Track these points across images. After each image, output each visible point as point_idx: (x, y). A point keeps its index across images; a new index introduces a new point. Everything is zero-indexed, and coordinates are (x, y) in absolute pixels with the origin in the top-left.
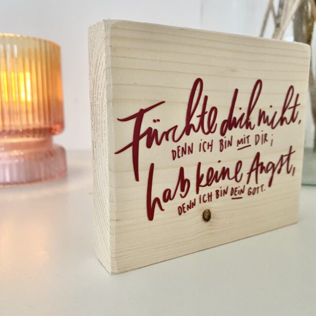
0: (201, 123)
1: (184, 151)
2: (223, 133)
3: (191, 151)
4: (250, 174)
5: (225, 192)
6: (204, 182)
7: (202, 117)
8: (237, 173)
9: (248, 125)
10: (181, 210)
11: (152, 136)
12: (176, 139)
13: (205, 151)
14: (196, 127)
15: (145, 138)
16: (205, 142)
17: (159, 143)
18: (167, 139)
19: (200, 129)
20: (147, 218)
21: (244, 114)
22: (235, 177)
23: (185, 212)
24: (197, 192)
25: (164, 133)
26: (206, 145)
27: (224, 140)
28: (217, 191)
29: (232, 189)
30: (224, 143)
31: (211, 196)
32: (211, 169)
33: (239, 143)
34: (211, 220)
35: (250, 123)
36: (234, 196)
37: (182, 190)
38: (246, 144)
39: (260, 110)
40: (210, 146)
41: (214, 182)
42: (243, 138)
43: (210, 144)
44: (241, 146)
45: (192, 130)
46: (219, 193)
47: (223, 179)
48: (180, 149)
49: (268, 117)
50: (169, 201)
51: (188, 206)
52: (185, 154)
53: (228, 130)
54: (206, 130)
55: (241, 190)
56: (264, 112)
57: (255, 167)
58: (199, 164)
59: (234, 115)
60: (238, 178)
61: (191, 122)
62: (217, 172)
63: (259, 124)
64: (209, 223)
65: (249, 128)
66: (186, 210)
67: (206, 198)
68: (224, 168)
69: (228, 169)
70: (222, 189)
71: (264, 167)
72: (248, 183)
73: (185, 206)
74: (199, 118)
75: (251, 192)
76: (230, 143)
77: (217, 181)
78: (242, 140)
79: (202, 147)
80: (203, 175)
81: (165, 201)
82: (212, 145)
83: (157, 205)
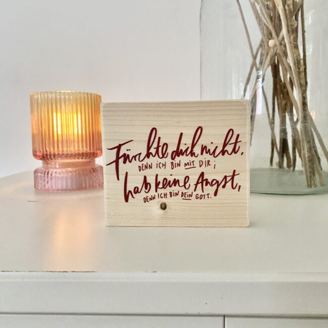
0: (157, 152)
1: (146, 167)
2: (173, 158)
3: (151, 167)
4: (196, 185)
5: (177, 194)
6: (161, 186)
7: (157, 148)
8: (185, 183)
9: (192, 154)
10: (146, 200)
11: (126, 158)
12: (141, 160)
13: (160, 168)
14: (154, 154)
15: (122, 159)
16: (160, 163)
17: (130, 162)
18: (135, 160)
19: (157, 155)
20: (124, 200)
21: (188, 148)
22: (184, 186)
23: (148, 201)
24: (156, 191)
25: (133, 156)
26: (161, 165)
27: (174, 162)
28: (171, 193)
29: (182, 193)
30: (174, 164)
31: (166, 195)
32: (165, 179)
33: (186, 165)
34: (167, 209)
35: (194, 153)
36: (183, 197)
37: (146, 188)
38: (192, 166)
39: (202, 145)
40: (164, 165)
41: (168, 187)
42: (189, 162)
43: (164, 164)
44: (187, 167)
45: (151, 156)
46: (172, 194)
47: (175, 185)
48: (144, 165)
49: (209, 150)
50: (138, 194)
51: (150, 198)
52: (147, 168)
53: (177, 157)
54: (161, 156)
55: (190, 195)
56: (206, 147)
57: (200, 181)
58: (157, 175)
59: (181, 148)
60: (187, 187)
61: (150, 151)
62: (170, 181)
63: (202, 154)
64: (165, 211)
65: (193, 156)
66: (149, 200)
67: (163, 196)
68: (175, 179)
69: (178, 181)
70: (175, 192)
71: (209, 182)
72: (195, 191)
73: (148, 198)
74: (155, 149)
75: (198, 197)
76: (179, 165)
77: (170, 187)
78: (188, 163)
79: (158, 166)
80: (159, 182)
81: (135, 193)
82: (165, 165)
83: (130, 194)
